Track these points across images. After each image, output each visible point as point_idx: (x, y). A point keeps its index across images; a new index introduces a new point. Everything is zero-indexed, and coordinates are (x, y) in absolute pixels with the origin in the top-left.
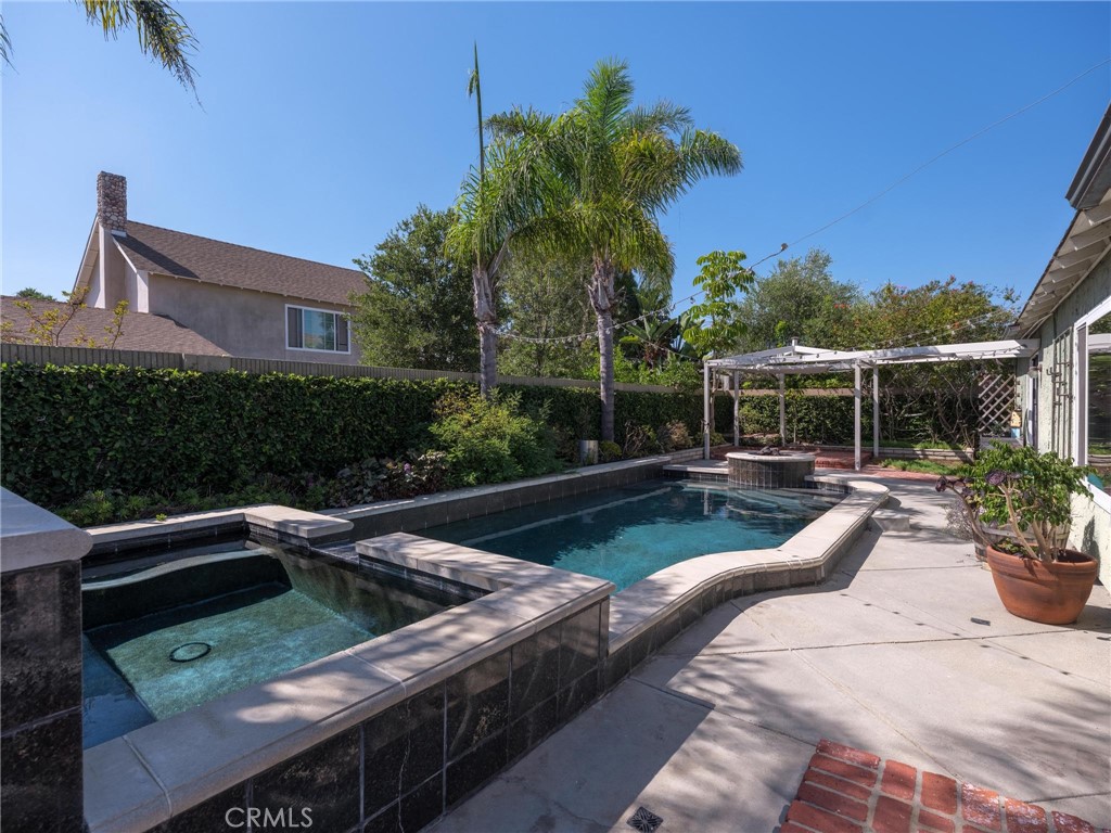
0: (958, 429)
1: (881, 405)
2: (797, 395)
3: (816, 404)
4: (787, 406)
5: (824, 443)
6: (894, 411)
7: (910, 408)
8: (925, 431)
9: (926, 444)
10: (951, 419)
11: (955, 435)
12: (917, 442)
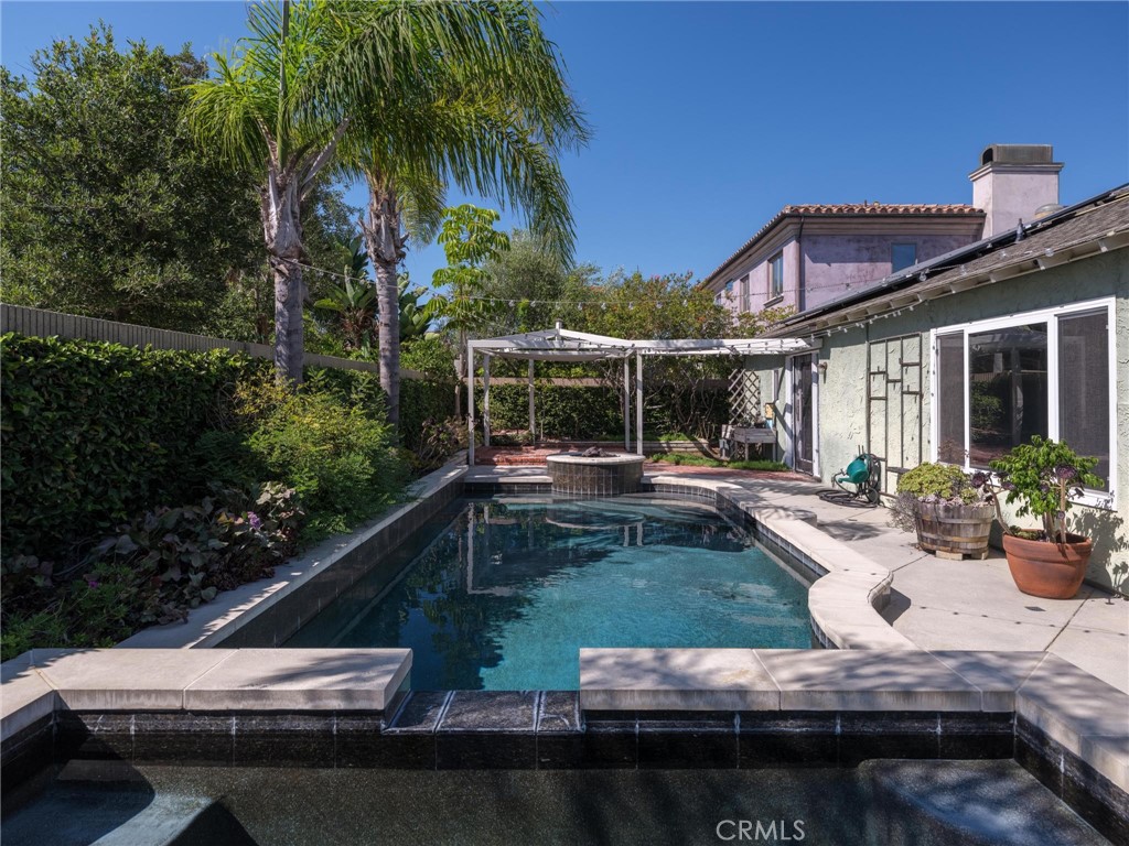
3: (562, 395)
4: (535, 397)
7: (651, 400)
8: (663, 423)
9: (669, 436)
10: (686, 411)
11: (690, 426)
12: (660, 435)
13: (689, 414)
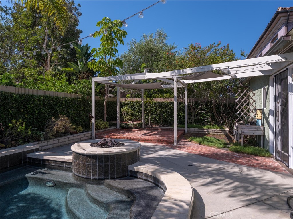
0: (222, 118)
1: (188, 107)
2: (151, 101)
3: (159, 106)
4: (146, 106)
5: (163, 126)
6: (194, 110)
7: (201, 108)
8: (207, 119)
9: (209, 126)
10: (219, 113)
11: (220, 121)
12: (205, 125)
13: (220, 115)
